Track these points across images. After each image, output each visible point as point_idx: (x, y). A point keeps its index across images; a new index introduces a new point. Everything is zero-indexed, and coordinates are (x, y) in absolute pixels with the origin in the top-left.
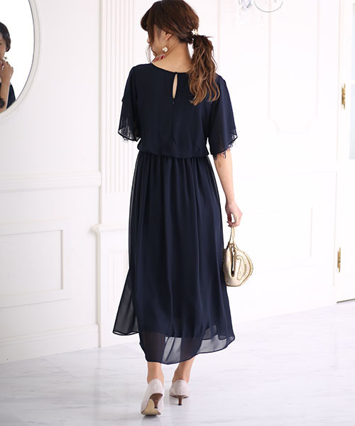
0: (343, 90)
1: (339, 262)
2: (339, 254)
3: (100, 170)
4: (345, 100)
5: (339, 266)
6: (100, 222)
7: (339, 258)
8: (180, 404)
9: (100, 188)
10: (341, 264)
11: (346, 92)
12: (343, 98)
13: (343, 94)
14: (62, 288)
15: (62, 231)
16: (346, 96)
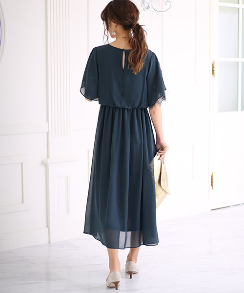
0: (213, 65)
1: (212, 182)
2: (212, 177)
3: (48, 121)
4: (215, 72)
5: (212, 185)
6: (48, 157)
7: (212, 179)
8: (131, 278)
9: (48, 133)
10: (214, 183)
11: (215, 66)
12: (213, 71)
13: (213, 68)
14: (23, 203)
15: (22, 163)
16: (215, 69)
